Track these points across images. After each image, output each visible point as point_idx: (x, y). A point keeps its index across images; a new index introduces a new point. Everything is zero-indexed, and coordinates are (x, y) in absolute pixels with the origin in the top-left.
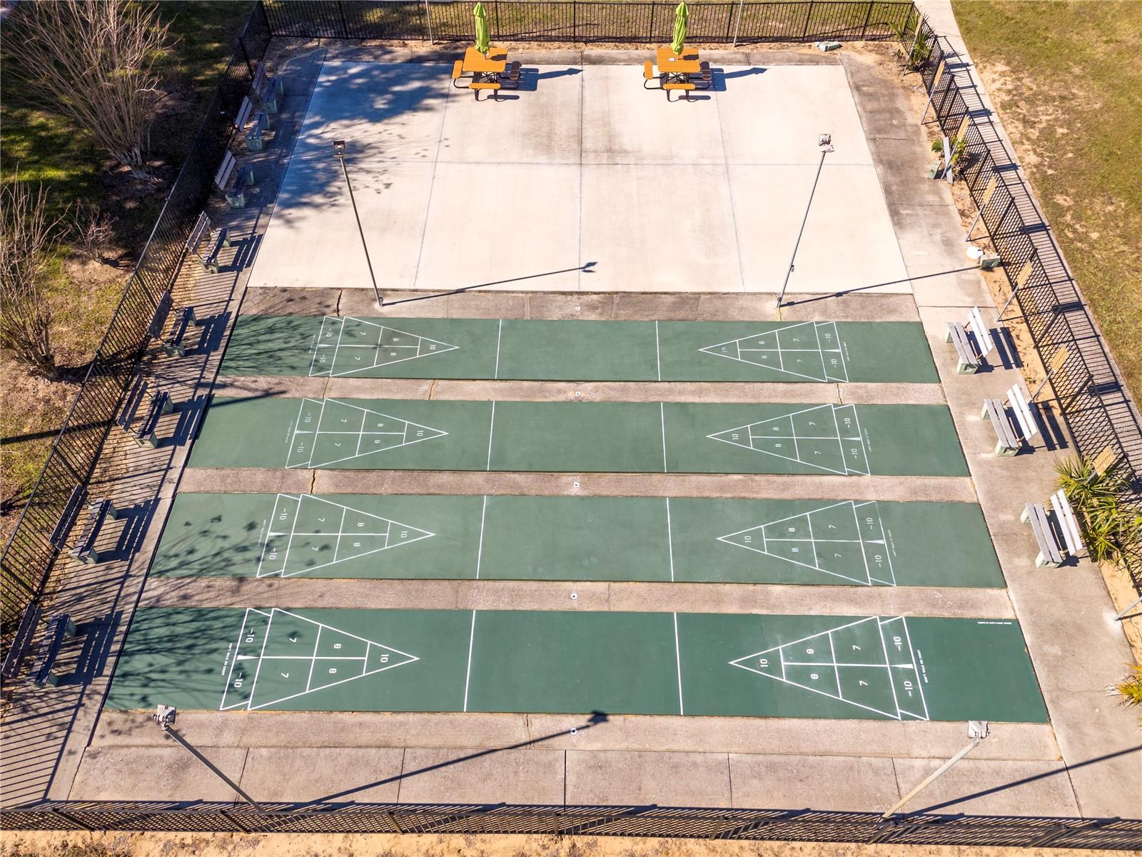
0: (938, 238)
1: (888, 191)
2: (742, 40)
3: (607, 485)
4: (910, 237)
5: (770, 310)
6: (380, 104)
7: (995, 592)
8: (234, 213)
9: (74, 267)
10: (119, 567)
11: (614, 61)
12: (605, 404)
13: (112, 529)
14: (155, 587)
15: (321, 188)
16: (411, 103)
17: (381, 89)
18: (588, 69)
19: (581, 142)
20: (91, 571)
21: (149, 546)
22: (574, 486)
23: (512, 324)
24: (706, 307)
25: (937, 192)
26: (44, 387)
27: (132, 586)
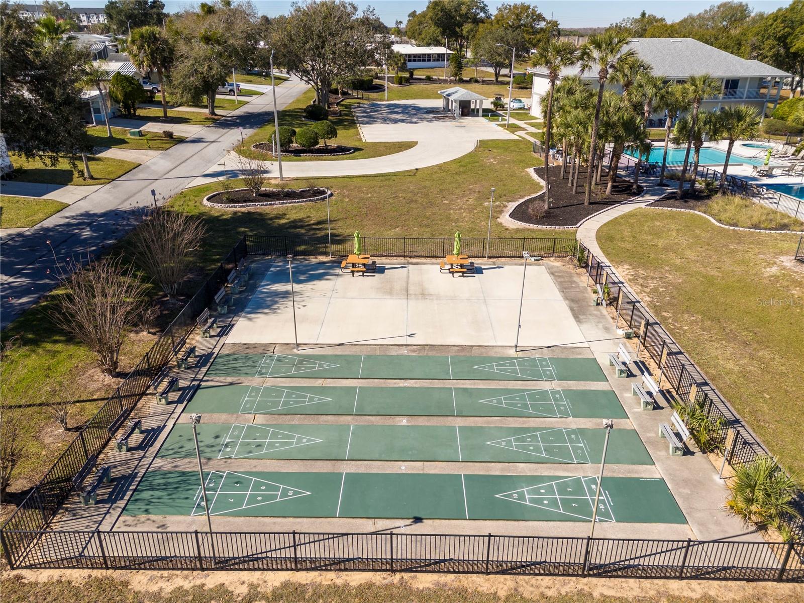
0: (601, 326)
1: (572, 309)
2: (490, 257)
3: (421, 421)
4: (585, 326)
5: (512, 353)
6: (302, 278)
7: (649, 467)
8: (221, 315)
9: (132, 335)
10: (139, 454)
11: (424, 264)
12: (420, 388)
13: (136, 438)
14: (158, 462)
15: (268, 307)
16: (319, 277)
17: (303, 273)
18: (411, 267)
19: (407, 291)
20: (124, 455)
21: (157, 445)
22: (404, 421)
23: (369, 357)
24: (476, 352)
25: (599, 311)
26: (108, 379)
27: (146, 461)
